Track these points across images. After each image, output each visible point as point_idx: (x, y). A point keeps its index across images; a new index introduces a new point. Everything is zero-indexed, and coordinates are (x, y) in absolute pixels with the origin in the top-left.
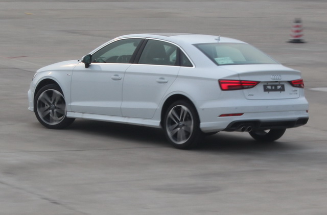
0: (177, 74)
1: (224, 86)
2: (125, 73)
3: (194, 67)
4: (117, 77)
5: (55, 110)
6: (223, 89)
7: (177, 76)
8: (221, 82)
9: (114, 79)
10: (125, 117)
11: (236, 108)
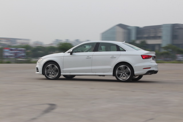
0: (120, 54)
1: (144, 57)
2: (93, 55)
3: (127, 51)
4: (88, 57)
5: (52, 73)
6: (143, 59)
7: (121, 55)
8: (142, 56)
9: (87, 58)
10: (93, 72)
11: (149, 65)
